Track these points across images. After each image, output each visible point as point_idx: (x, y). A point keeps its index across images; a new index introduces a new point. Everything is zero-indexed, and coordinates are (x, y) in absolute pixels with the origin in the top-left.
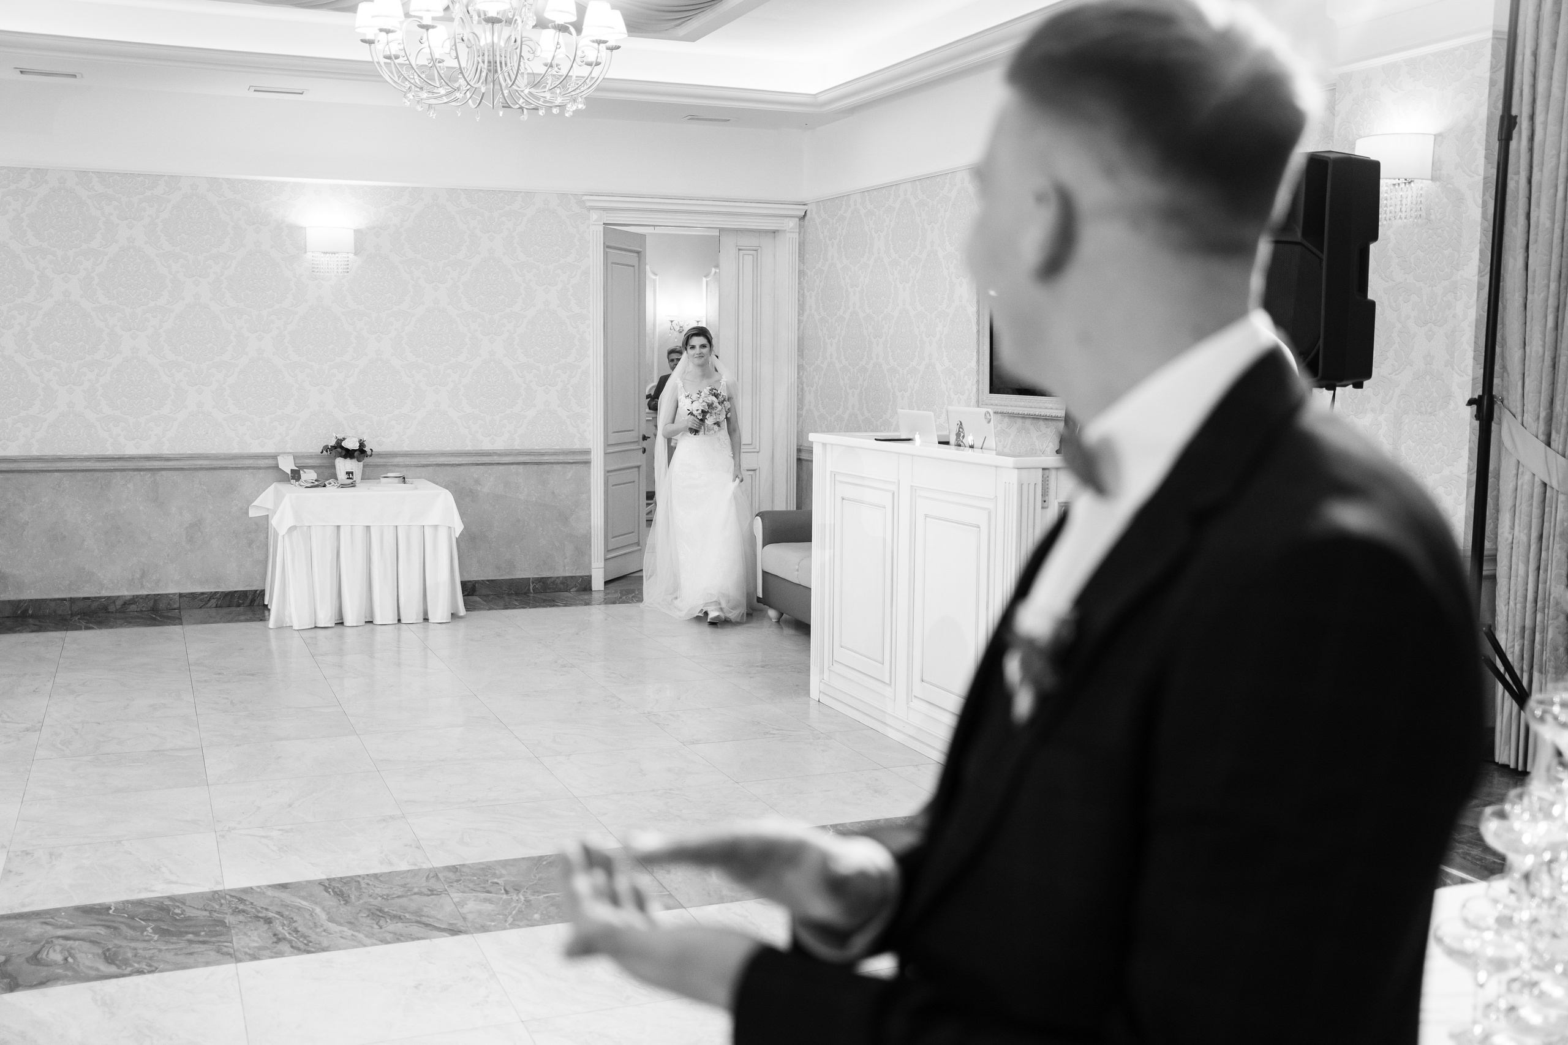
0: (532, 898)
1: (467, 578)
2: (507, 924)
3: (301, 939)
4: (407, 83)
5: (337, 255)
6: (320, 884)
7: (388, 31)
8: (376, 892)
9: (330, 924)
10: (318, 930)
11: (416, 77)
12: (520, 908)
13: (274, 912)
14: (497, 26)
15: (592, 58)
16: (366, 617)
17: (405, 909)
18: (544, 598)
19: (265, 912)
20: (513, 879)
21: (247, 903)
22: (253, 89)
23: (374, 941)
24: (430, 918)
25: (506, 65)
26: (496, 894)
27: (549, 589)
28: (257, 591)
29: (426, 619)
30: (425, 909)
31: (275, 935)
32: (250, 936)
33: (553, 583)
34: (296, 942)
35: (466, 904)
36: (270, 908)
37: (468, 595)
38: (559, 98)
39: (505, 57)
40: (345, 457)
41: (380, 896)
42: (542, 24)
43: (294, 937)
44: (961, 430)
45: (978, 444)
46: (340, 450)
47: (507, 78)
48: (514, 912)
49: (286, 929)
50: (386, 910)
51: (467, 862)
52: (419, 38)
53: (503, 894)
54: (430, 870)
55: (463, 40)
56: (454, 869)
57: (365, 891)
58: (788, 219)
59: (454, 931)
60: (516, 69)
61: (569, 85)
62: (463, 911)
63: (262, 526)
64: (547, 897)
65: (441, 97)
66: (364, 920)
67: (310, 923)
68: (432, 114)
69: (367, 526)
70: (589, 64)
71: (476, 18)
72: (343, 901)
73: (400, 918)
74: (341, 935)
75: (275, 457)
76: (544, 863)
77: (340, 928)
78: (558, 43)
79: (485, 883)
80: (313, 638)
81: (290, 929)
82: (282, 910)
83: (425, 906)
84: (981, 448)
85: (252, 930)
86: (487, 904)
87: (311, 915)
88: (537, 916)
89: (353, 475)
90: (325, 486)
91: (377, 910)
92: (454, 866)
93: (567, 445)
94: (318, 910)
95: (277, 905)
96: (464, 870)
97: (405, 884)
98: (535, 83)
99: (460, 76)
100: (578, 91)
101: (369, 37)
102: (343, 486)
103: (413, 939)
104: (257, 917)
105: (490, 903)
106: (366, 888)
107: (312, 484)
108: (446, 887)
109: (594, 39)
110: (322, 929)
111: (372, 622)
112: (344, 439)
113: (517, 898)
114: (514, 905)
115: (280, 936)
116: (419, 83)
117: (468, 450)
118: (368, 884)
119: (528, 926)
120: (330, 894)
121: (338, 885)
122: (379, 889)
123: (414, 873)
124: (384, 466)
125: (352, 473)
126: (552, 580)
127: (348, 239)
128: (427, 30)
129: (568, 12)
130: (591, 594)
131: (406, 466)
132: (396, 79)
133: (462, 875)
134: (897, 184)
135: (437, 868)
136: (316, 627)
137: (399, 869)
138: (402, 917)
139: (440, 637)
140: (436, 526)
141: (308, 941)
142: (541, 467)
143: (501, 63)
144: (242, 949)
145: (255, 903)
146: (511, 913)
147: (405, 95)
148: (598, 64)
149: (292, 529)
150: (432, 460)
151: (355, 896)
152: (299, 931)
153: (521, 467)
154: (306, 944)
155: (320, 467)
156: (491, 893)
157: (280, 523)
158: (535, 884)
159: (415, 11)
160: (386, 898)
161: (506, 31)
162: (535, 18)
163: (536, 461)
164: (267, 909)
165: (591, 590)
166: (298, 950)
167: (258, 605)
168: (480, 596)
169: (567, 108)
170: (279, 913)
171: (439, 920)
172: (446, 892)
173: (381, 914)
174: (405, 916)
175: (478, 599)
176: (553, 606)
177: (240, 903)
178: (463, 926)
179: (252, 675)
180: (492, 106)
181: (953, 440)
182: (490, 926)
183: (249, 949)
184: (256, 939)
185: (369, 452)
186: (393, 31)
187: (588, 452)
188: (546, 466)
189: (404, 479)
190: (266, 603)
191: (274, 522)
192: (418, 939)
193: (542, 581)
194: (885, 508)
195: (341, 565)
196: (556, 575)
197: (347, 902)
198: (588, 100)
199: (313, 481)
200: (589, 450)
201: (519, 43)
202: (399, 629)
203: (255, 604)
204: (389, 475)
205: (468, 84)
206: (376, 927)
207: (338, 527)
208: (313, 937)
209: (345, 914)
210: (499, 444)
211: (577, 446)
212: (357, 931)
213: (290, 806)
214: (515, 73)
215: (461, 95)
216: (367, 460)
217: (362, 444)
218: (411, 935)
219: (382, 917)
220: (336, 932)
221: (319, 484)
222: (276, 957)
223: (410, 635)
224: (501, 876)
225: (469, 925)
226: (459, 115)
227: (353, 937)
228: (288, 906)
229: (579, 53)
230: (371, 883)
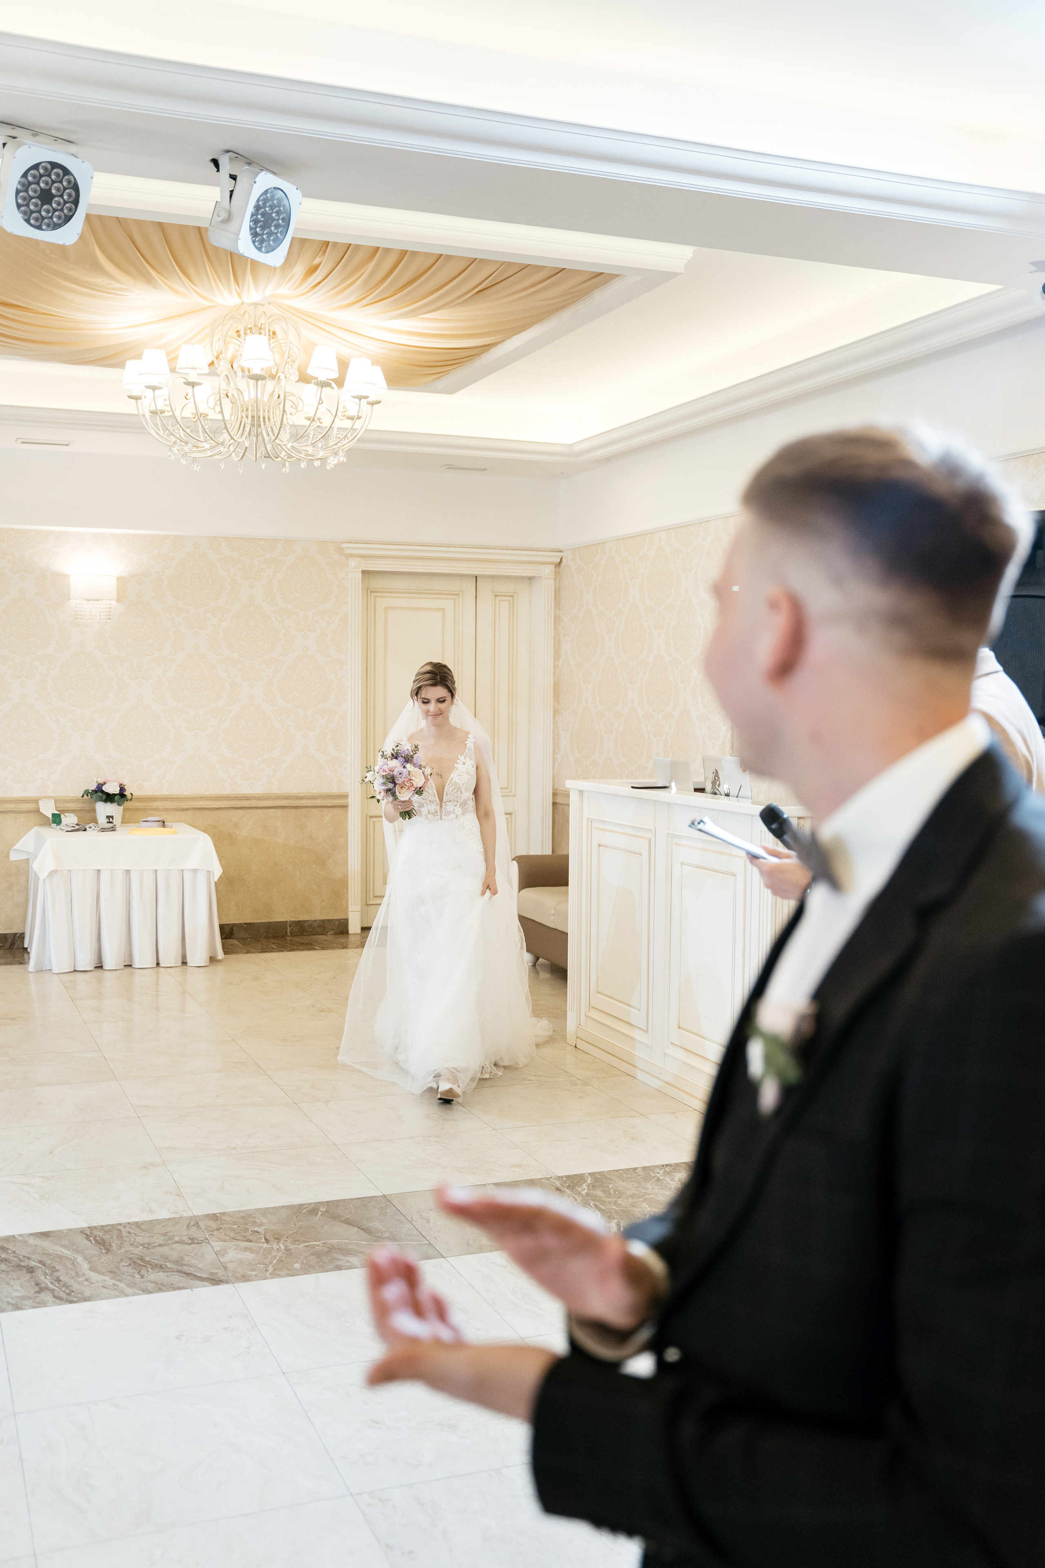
0: (292, 1247)
1: (225, 921)
2: (268, 1274)
3: (63, 1289)
4: (172, 437)
5: (100, 602)
6: (81, 1232)
7: (154, 388)
8: (138, 1240)
9: (92, 1273)
10: (80, 1279)
11: (181, 431)
12: (280, 1257)
13: (36, 1260)
14: (260, 382)
15: (353, 412)
16: (125, 961)
17: (166, 1258)
18: (302, 941)
19: (27, 1260)
20: (273, 1227)
21: (10, 1252)
22: (21, 440)
23: (136, 1291)
24: (191, 1267)
25: (269, 419)
26: (256, 1243)
27: (307, 932)
28: (16, 934)
29: (184, 963)
30: (186, 1258)
31: (37, 1284)
32: (12, 1286)
33: (310, 926)
34: (58, 1292)
35: (227, 1253)
36: (33, 1257)
37: (226, 938)
38: (320, 452)
39: (268, 412)
40: (106, 801)
41: (141, 1245)
42: (304, 378)
43: (56, 1287)
44: (717, 778)
45: (734, 792)
46: (101, 794)
47: (270, 433)
48: (275, 1262)
49: (48, 1278)
50: (148, 1259)
51: (227, 1210)
52: (185, 394)
53: (263, 1243)
54: (191, 1218)
55: (227, 396)
56: (214, 1217)
57: (127, 1239)
58: (544, 566)
59: (215, 1281)
60: (279, 423)
61: (331, 439)
62: (224, 1260)
63: (23, 869)
64: (307, 1246)
65: (205, 450)
66: (126, 1269)
67: (72, 1272)
68: (196, 468)
69: (127, 870)
70: (352, 418)
71: (240, 374)
72: (105, 1249)
73: (161, 1267)
74: (102, 1284)
75: (36, 801)
76: (304, 1211)
77: (102, 1277)
78: (320, 399)
79: (245, 1232)
80: (72, 981)
81: (52, 1278)
82: (44, 1259)
83: (187, 1255)
84: (737, 797)
85: (14, 1279)
86: (248, 1253)
87: (73, 1264)
88: (297, 1266)
89: (113, 819)
90: (85, 830)
91: (139, 1259)
92: (215, 1214)
93: (325, 789)
94: (80, 1259)
95: (39, 1253)
96: (224, 1218)
97: (167, 1233)
98: (297, 438)
99: (225, 431)
100: (339, 445)
101: (136, 393)
102: (103, 830)
103: (175, 1289)
104: (20, 1267)
105: (251, 1252)
106: (127, 1237)
107: (73, 828)
108: (207, 1236)
109: (356, 394)
110: (84, 1278)
111: (130, 966)
112: (105, 783)
113: (277, 1247)
114: (274, 1254)
115: (43, 1285)
116: (183, 437)
117: (228, 794)
118: (129, 1233)
119: (288, 1275)
120: (92, 1243)
121: (99, 1234)
122: (140, 1238)
123: (175, 1221)
124: (144, 809)
125: (112, 817)
126: (310, 923)
127: (110, 585)
128: (193, 387)
129: (330, 370)
130: (348, 937)
131: (166, 810)
132: (162, 433)
133: (223, 1224)
134: (652, 532)
135: (197, 1216)
136: (75, 971)
137: (159, 1217)
138: (163, 1266)
139: (198, 980)
140: (195, 871)
141: (69, 1290)
142: (299, 811)
143: (264, 418)
144: (5, 1299)
145: (17, 1252)
146: (272, 1263)
147: (170, 449)
148: (359, 418)
149: (52, 873)
150: (191, 804)
151: (117, 1244)
152: (61, 1281)
153: (279, 811)
154: (68, 1294)
155: (81, 810)
156: (251, 1242)
157: (42, 867)
158: (296, 1233)
159: (181, 369)
160: (147, 1246)
161: (270, 385)
162: (298, 374)
163: (294, 805)
164: (29, 1258)
165: (348, 933)
166: (60, 1300)
167: (18, 949)
168: (238, 939)
169: (328, 461)
170: (41, 1261)
171: (201, 1269)
172: (207, 1241)
173: (142, 1264)
174: (167, 1266)
175: (235, 942)
176: (311, 949)
177: (3, 1252)
178: (224, 1276)
179: (13, 1019)
180: (255, 459)
181: (709, 788)
182: (250, 1276)
183: (12, 1299)
184: (19, 1288)
185: (129, 796)
186: (160, 388)
187: (345, 796)
188: (304, 810)
189: (163, 823)
190: (26, 946)
191: (35, 866)
192: (180, 1288)
193: (299, 924)
194: (641, 855)
195: (101, 906)
196: (313, 919)
197: (108, 1251)
198: (350, 453)
199: (74, 825)
200: (347, 794)
201: (282, 398)
202: (157, 973)
203: (15, 947)
204: (149, 819)
205: (232, 438)
206: (137, 1276)
207: (99, 871)
208: (75, 1286)
209: (107, 1263)
210: (257, 788)
211: (335, 790)
212: (118, 1281)
213: (51, 1152)
214: (278, 428)
215: (225, 449)
216: (126, 804)
217: (122, 789)
218: (172, 1284)
219: (143, 1266)
220: (98, 1282)
221: (80, 828)
222: (39, 1307)
223: (169, 979)
224: (261, 1225)
225: (230, 1274)
226: (223, 468)
227: (115, 1287)
228: (50, 1255)
229: (340, 407)
230: (132, 1232)
